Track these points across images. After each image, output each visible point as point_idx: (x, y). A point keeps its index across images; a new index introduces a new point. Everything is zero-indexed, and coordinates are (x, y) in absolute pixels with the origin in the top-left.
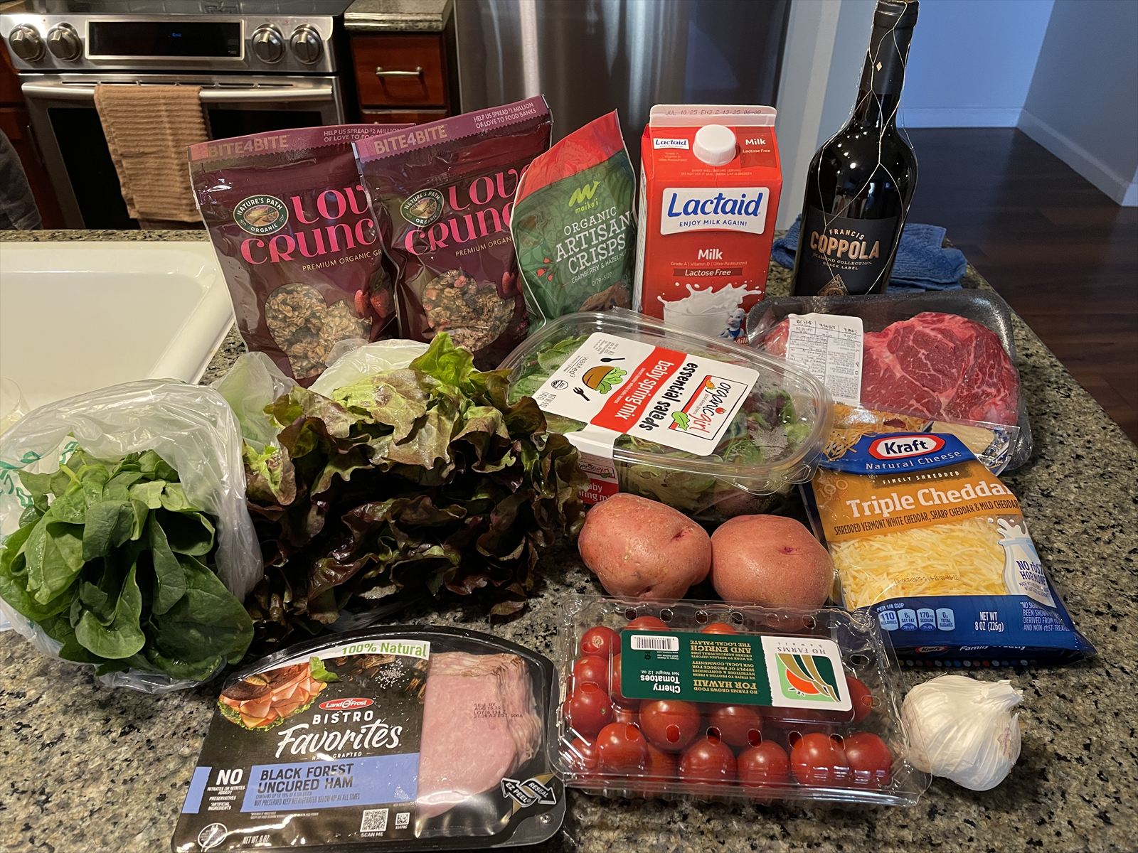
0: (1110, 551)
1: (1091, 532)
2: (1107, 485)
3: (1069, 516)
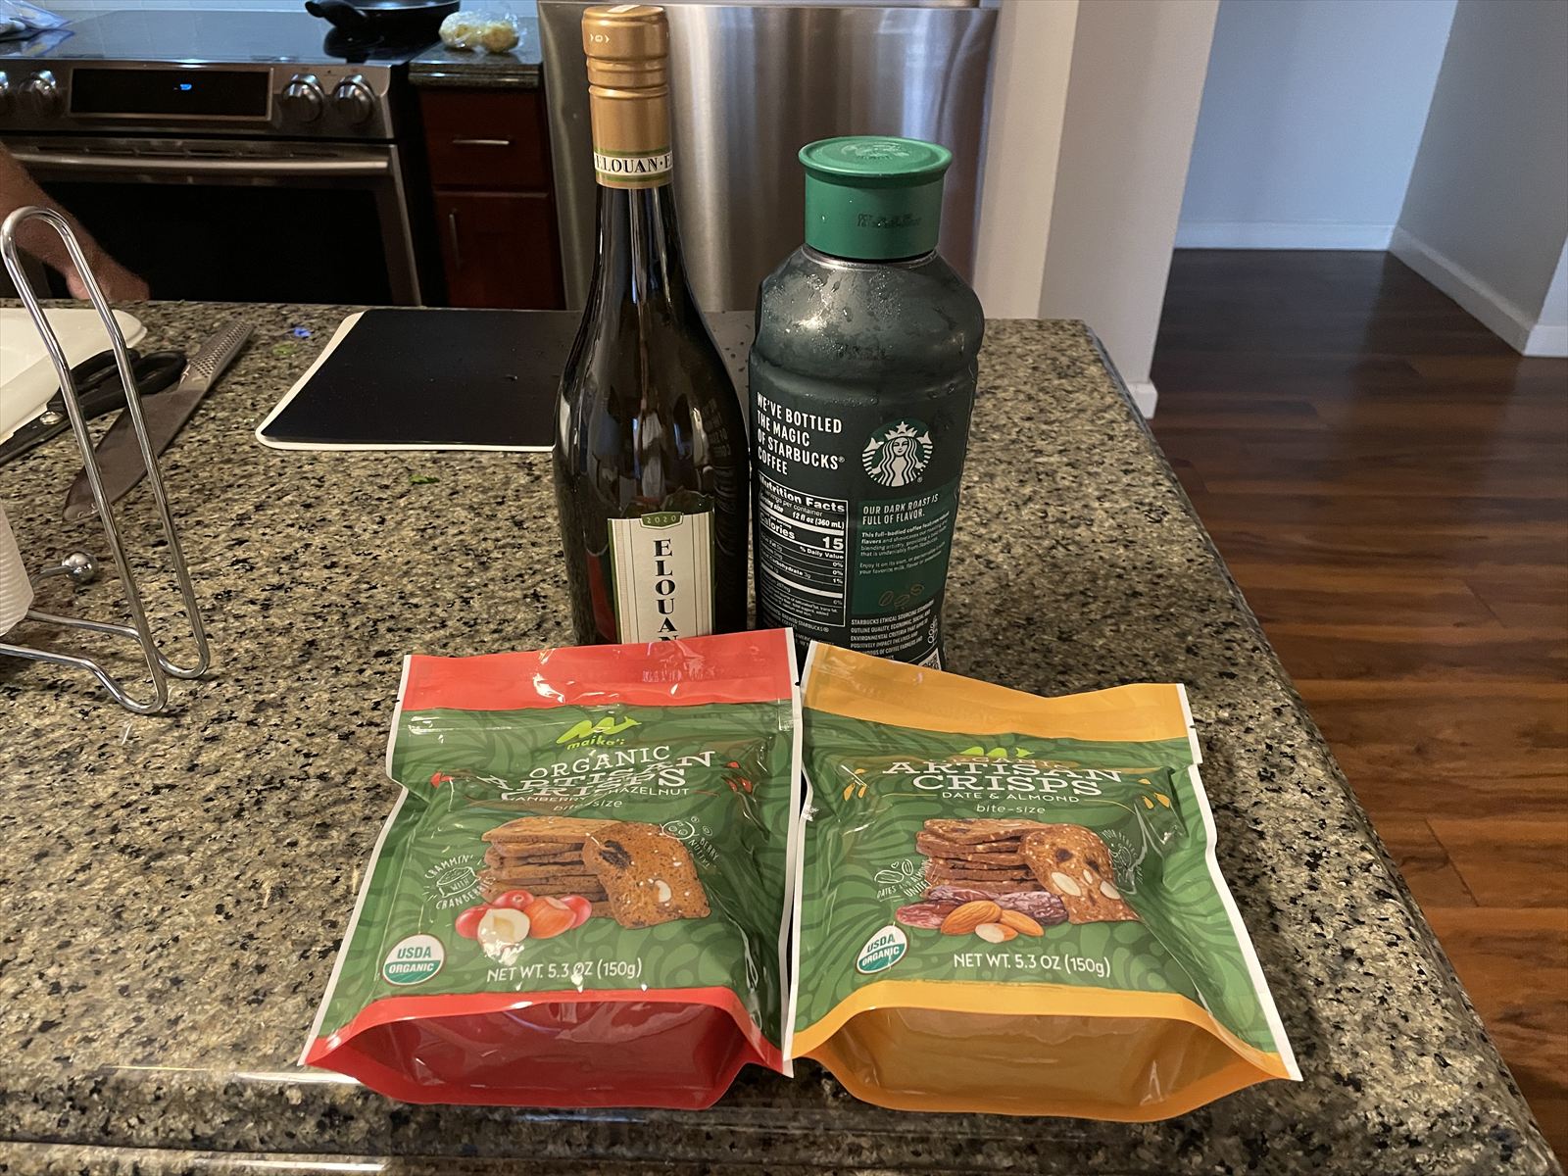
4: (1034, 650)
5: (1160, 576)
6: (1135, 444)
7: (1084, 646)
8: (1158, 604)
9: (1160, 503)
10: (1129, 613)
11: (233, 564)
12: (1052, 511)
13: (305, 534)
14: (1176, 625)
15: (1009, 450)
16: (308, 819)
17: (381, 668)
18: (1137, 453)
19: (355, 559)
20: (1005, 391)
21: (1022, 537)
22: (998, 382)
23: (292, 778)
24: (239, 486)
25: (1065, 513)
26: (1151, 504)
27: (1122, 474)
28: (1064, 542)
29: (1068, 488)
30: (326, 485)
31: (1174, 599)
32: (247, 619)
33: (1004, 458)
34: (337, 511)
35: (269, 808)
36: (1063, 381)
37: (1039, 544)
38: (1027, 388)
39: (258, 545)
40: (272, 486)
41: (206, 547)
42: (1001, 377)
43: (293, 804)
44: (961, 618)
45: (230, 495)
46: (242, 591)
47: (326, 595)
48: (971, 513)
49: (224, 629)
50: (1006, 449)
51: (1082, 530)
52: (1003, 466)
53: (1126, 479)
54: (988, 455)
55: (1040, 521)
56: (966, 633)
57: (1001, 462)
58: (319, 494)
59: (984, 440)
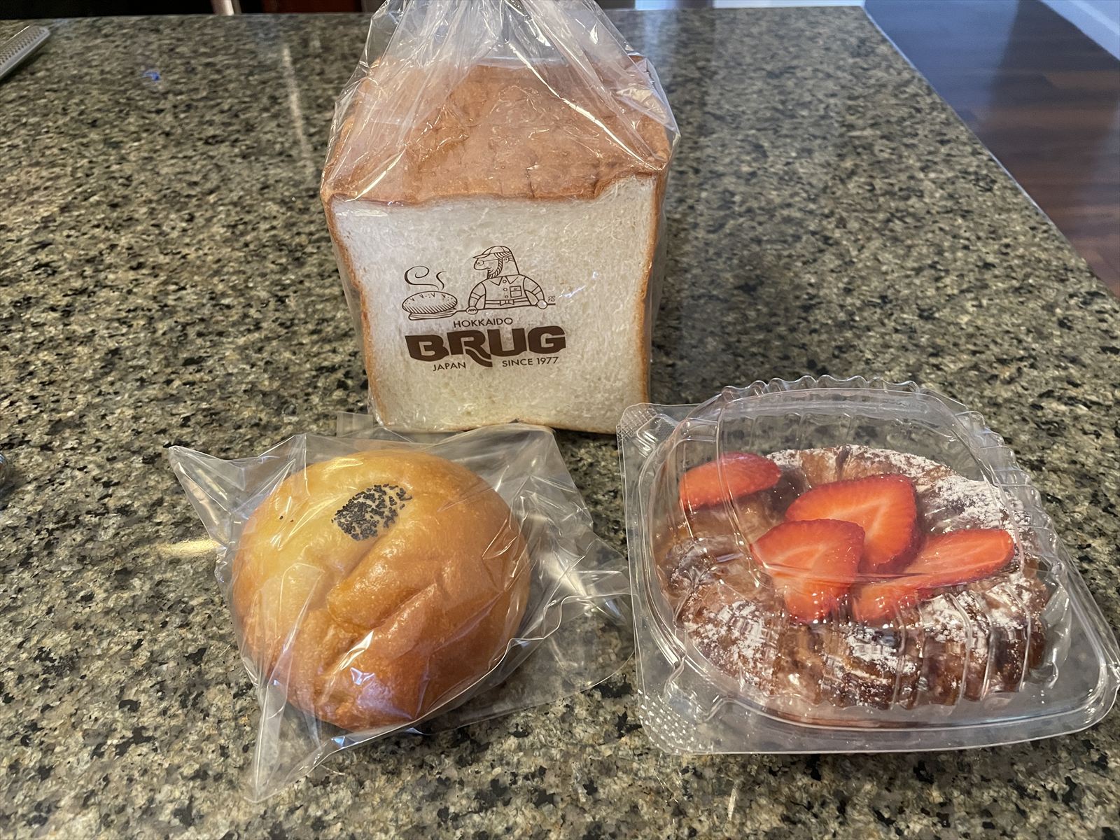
0: (1007, 395)
1: (984, 367)
2: (1022, 303)
3: (955, 345)
4: (896, 331)
5: (1007, 246)
6: (943, 116)
7: (949, 324)
8: (1014, 275)
9: (984, 172)
10: (986, 286)
11: (35, 269)
12: (878, 184)
13: (111, 234)
14: (1039, 297)
15: (819, 125)
16: (106, 565)
17: (190, 378)
18: (947, 123)
19: (162, 259)
20: (803, 70)
21: (855, 211)
22: (795, 63)
23: (88, 512)
24: (46, 188)
25: (892, 185)
26: (976, 173)
27: (938, 145)
28: (899, 215)
29: (889, 161)
30: (134, 183)
31: (1029, 270)
32: (46, 328)
33: (817, 133)
34: (144, 210)
35: (62, 552)
36: (858, 60)
37: (874, 218)
38: (824, 67)
39: (61, 247)
40: (79, 186)
41: (8, 253)
42: (797, 57)
43: (90, 546)
44: (811, 299)
45: (35, 198)
46: (43, 297)
47: (131, 298)
48: (797, 188)
49: (22, 340)
50: (816, 124)
51: (913, 201)
52: (818, 141)
53: (944, 150)
54: (800, 132)
55: (868, 195)
56: (819, 315)
57: (815, 137)
58: (127, 193)
59: (793, 117)
